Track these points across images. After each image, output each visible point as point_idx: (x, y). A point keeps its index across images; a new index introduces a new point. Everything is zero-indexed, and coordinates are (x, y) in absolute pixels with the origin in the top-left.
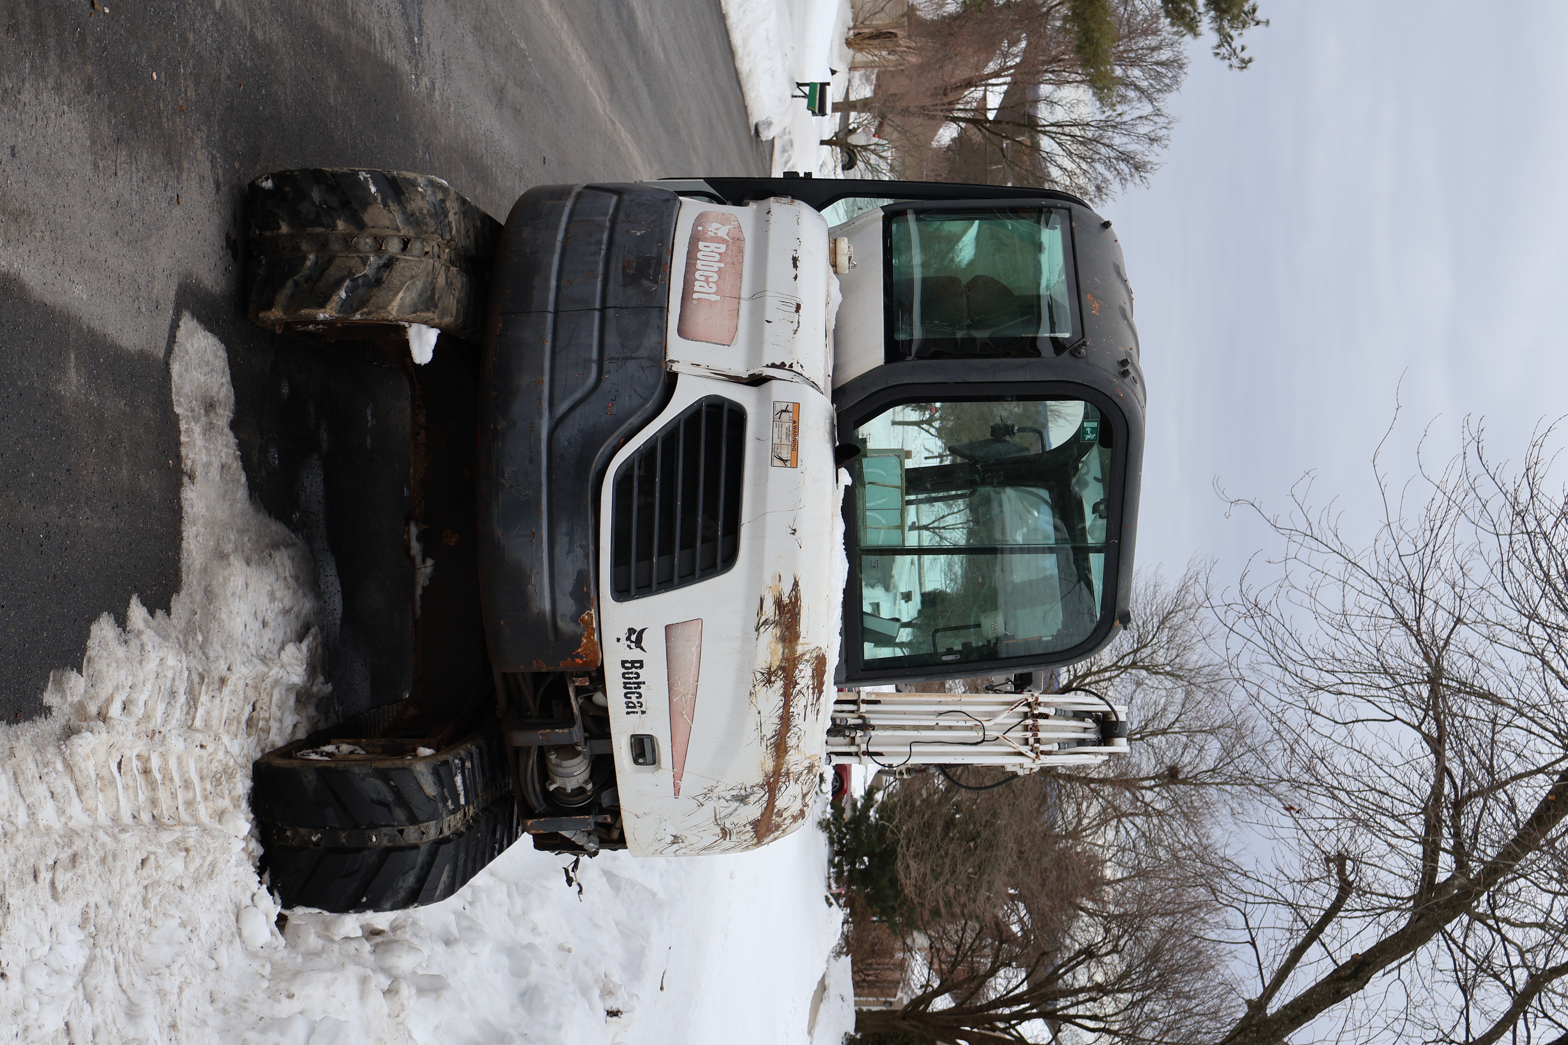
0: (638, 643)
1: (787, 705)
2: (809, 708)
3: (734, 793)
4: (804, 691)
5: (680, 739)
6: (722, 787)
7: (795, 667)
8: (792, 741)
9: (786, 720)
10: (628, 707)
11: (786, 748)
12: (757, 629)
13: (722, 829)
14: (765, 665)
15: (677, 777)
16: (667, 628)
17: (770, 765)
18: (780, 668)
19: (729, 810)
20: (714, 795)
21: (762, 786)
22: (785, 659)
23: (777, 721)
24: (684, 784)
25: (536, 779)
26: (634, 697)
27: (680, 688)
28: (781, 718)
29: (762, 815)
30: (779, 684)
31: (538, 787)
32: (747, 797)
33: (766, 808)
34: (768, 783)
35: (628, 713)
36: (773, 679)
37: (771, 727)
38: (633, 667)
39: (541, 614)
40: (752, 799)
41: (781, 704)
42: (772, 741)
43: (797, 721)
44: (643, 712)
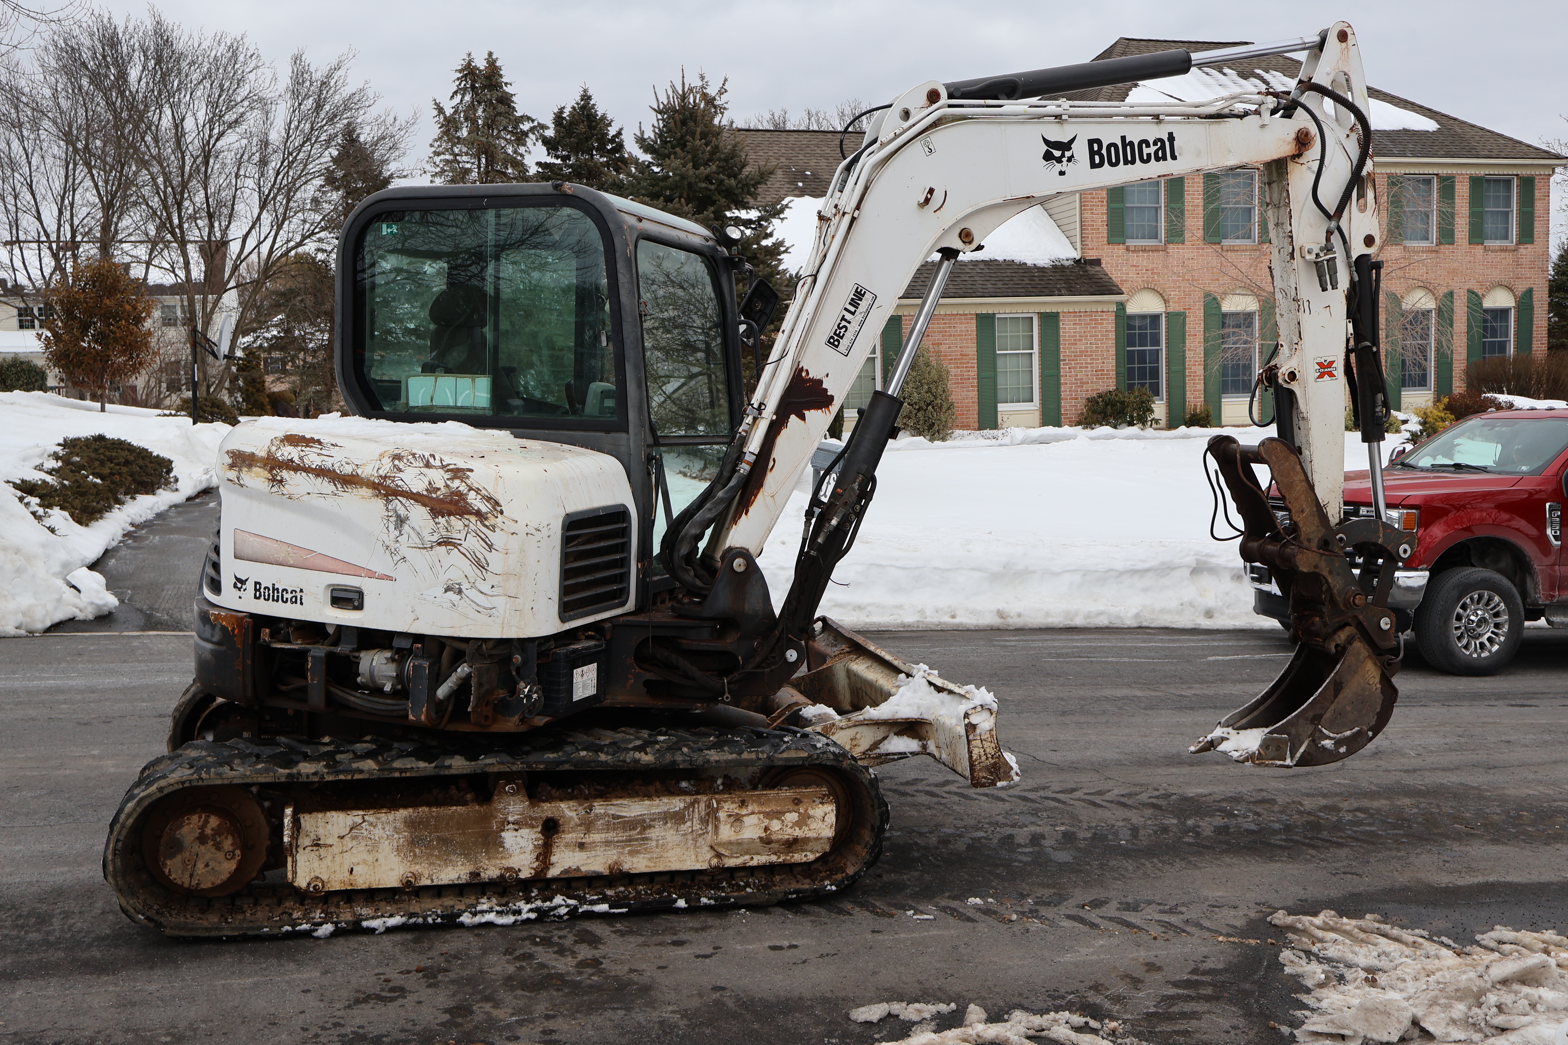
0: (243, 582)
1: (307, 470)
2: (323, 452)
3: (392, 527)
4: (302, 454)
5: (331, 565)
6: (384, 537)
7: (275, 459)
8: (348, 470)
9: (321, 472)
10: (296, 602)
11: (352, 475)
12: (242, 486)
13: (440, 544)
14: (266, 483)
15: (371, 574)
16: (236, 557)
17: (366, 492)
18: (270, 471)
19: (413, 534)
20: (393, 546)
21: (388, 501)
22: (264, 467)
23: (319, 480)
24: (380, 570)
25: (381, 700)
26: (285, 596)
27: (281, 556)
28: (318, 476)
29: (425, 505)
30: (285, 474)
31: (389, 701)
32: (398, 516)
33: (416, 501)
34: (386, 495)
35: (302, 604)
36: (279, 478)
37: (325, 486)
38: (259, 590)
39: (213, 652)
40: (402, 512)
41: (304, 474)
42: (339, 486)
43: (328, 463)
44: (301, 591)
